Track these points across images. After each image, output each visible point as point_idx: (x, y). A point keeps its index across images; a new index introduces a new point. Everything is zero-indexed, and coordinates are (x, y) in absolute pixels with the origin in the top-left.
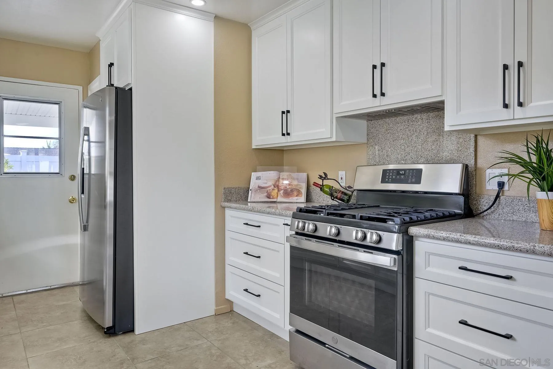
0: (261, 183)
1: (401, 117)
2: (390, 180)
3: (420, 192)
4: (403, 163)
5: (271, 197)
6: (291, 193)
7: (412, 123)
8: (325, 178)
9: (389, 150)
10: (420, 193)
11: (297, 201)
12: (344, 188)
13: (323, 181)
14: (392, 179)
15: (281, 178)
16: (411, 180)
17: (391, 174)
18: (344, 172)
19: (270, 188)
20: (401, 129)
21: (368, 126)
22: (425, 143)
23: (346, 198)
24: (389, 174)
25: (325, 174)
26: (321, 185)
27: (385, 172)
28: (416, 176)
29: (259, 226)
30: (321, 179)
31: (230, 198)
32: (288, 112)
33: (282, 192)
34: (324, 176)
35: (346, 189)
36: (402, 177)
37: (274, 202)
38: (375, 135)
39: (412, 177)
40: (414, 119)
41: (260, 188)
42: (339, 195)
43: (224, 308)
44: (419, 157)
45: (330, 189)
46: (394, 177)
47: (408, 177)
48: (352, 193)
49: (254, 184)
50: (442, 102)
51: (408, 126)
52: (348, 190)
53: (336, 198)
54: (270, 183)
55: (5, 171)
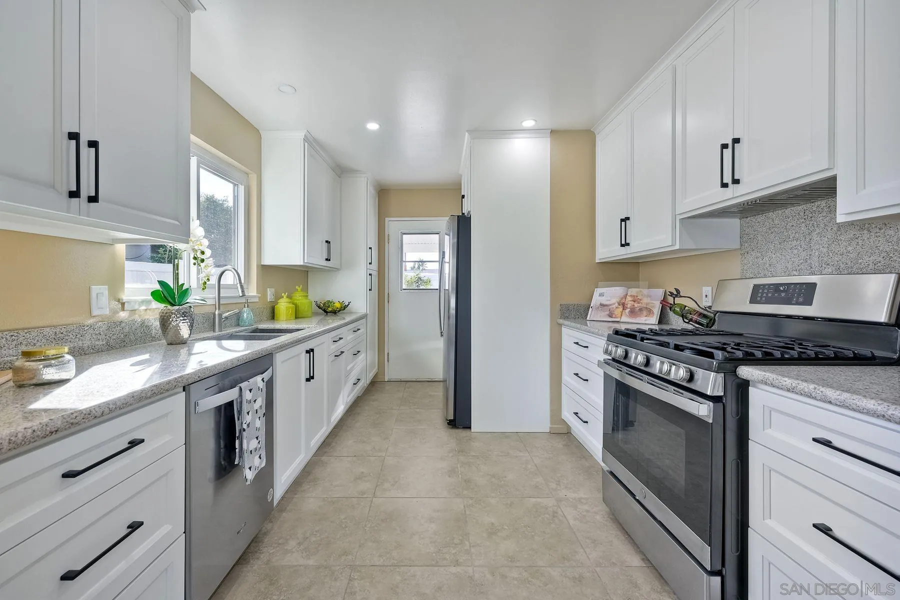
0: (604, 300)
1: (792, 208)
2: (764, 299)
3: (818, 318)
4: (796, 274)
5: (614, 316)
6: (639, 313)
7: (811, 215)
8: (676, 296)
9: (774, 256)
10: (817, 320)
11: (647, 322)
12: (702, 309)
13: (674, 300)
14: (767, 297)
15: (629, 294)
16: (798, 298)
17: (766, 291)
18: (710, 289)
19: (614, 306)
20: (793, 226)
21: (741, 225)
22: (835, 243)
23: (704, 321)
24: (763, 290)
25: (677, 290)
26: (671, 304)
27: (756, 288)
28: (806, 293)
29: (587, 347)
30: (671, 296)
31: (567, 315)
32: (628, 219)
33: (628, 310)
34: (675, 293)
35: (706, 310)
36: (783, 295)
37: (618, 322)
38: (752, 236)
39: (799, 295)
40: (814, 209)
41: (602, 305)
42: (695, 317)
43: (560, 428)
44: (823, 265)
45: (681, 309)
46: (770, 295)
47: (793, 295)
48: (715, 315)
49: (596, 300)
50: (834, 179)
51: (805, 219)
52: (708, 312)
53: (691, 320)
54: (614, 300)
55: (404, 288)
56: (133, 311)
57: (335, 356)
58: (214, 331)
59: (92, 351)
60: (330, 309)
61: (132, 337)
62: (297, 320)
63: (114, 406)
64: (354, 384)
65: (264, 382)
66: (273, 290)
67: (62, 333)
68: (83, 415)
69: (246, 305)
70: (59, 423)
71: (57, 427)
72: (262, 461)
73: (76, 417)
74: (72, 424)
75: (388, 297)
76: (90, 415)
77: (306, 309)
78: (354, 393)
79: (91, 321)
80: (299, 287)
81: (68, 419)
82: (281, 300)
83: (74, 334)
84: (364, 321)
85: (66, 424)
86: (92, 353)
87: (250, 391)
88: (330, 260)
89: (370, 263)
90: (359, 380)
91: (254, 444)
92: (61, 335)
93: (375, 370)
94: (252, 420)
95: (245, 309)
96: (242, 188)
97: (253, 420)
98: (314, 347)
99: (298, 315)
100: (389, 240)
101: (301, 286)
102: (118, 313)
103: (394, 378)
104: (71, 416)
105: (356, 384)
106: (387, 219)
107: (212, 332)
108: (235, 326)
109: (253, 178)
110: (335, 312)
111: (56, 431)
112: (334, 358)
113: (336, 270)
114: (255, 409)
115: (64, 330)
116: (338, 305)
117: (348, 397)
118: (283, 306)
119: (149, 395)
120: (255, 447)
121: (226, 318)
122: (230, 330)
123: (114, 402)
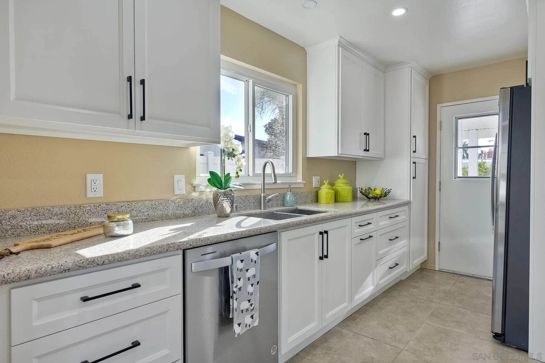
55: (459, 176)
56: (201, 192)
57: (361, 239)
58: (261, 209)
59: (173, 217)
60: (371, 195)
61: (200, 210)
62: (336, 204)
63: (113, 259)
64: (390, 268)
65: (258, 255)
66: (319, 178)
67: (156, 205)
68: (88, 262)
69: (289, 190)
70: (71, 265)
71: (68, 267)
72: (255, 321)
73: (83, 262)
74: (80, 267)
75: (440, 185)
76: (93, 262)
77: (346, 195)
78: (389, 276)
79: (174, 198)
80: (342, 175)
81: (77, 263)
82: (323, 187)
83: (163, 206)
84: (406, 208)
85: (75, 266)
86: (174, 219)
87: (242, 261)
88: (368, 151)
89: (414, 152)
90: (397, 264)
91: (245, 305)
92: (155, 206)
93: (423, 257)
94: (243, 285)
95: (289, 193)
96: (291, 97)
97: (245, 285)
98: (330, 230)
99: (337, 199)
100: (441, 126)
101: (343, 174)
102: (192, 193)
103: (447, 269)
104: (80, 261)
105: (391, 268)
106: (439, 106)
107: (260, 209)
108: (281, 206)
109: (300, 87)
110: (376, 198)
111: (68, 270)
112: (359, 241)
113: (380, 159)
114: (247, 277)
115: (157, 203)
116: (378, 192)
117: (380, 279)
118: (325, 191)
119: (143, 254)
120: (247, 308)
121: (270, 200)
122: (273, 209)
123: (113, 255)
